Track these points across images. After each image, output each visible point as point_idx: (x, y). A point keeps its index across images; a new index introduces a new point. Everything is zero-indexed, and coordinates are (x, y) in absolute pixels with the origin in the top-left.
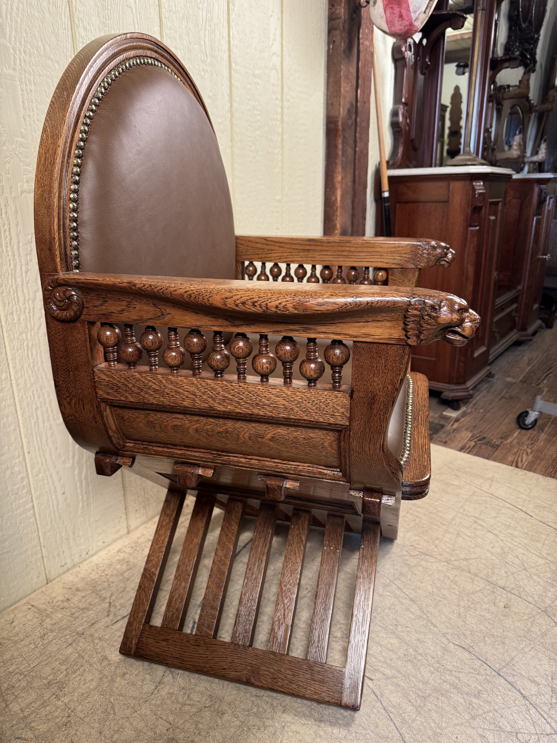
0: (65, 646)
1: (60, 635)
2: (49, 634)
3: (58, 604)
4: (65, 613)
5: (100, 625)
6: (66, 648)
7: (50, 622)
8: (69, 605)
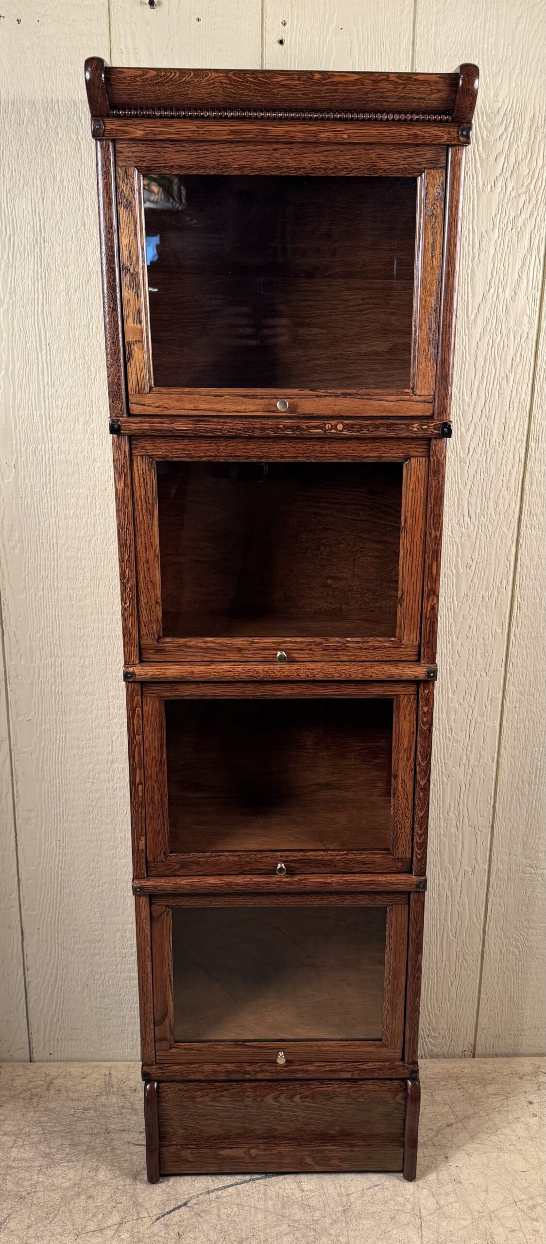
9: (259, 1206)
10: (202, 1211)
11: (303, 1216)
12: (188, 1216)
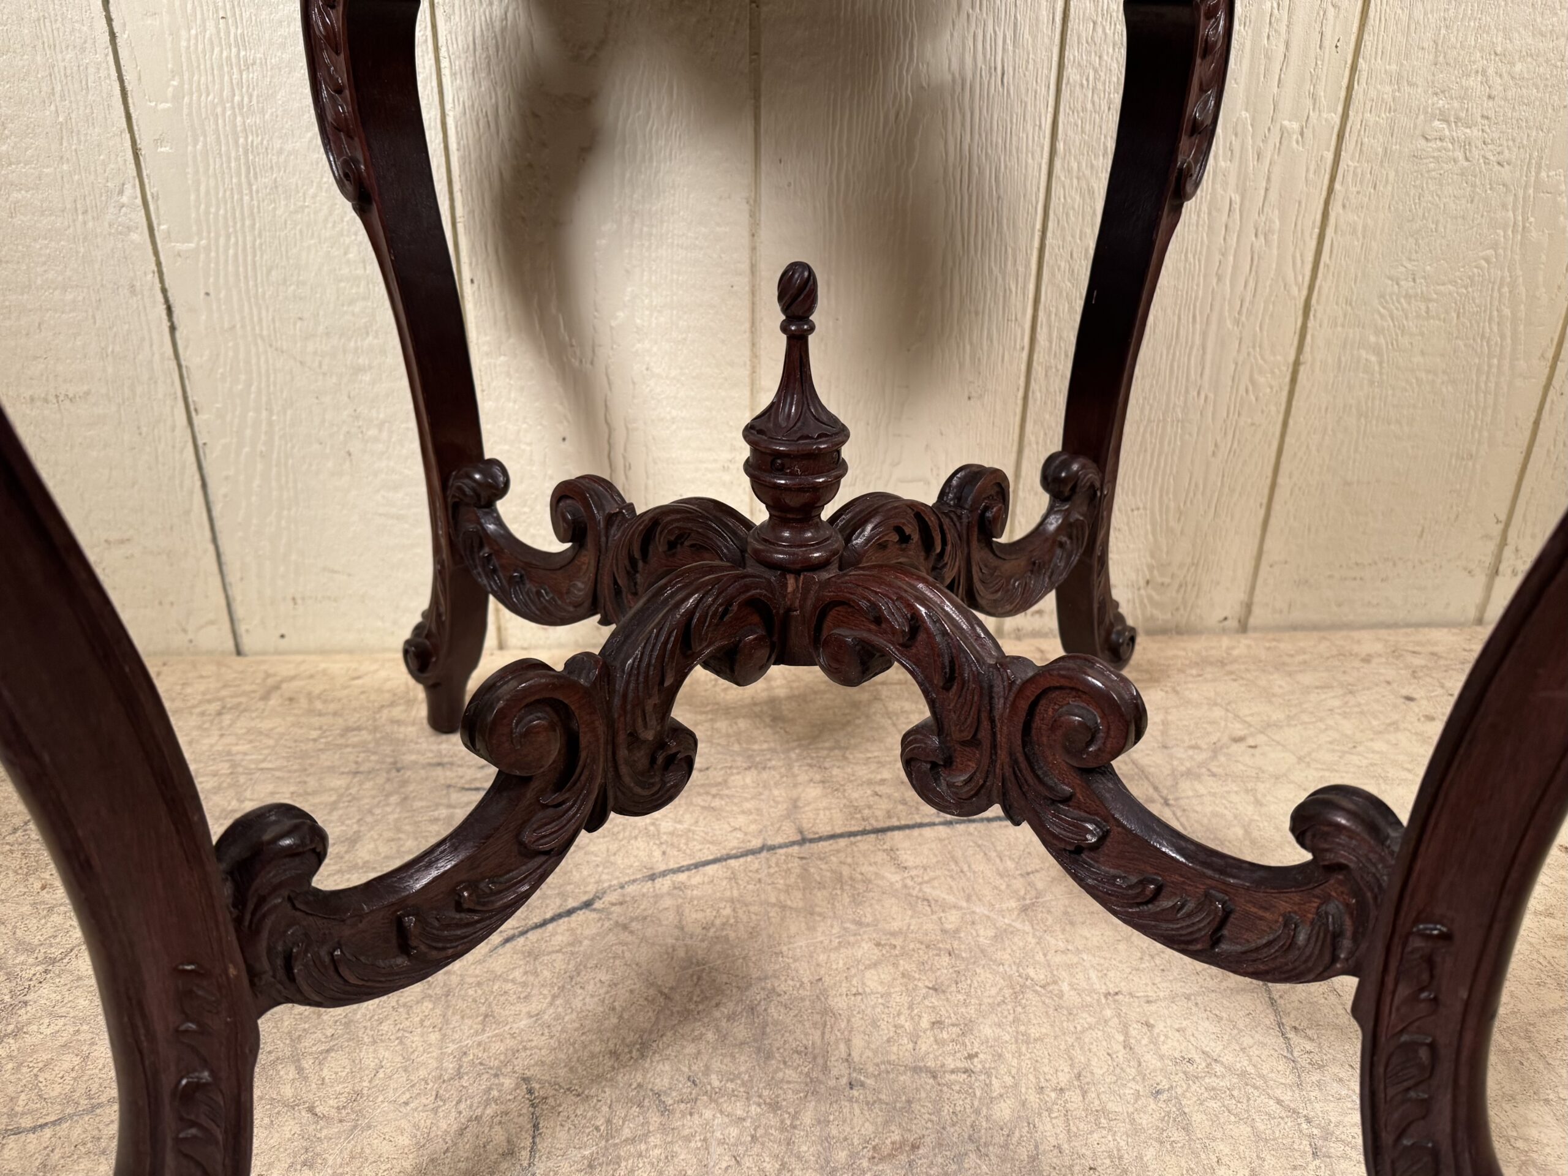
9: (789, 903)
10: (632, 920)
11: (913, 922)
12: (594, 931)
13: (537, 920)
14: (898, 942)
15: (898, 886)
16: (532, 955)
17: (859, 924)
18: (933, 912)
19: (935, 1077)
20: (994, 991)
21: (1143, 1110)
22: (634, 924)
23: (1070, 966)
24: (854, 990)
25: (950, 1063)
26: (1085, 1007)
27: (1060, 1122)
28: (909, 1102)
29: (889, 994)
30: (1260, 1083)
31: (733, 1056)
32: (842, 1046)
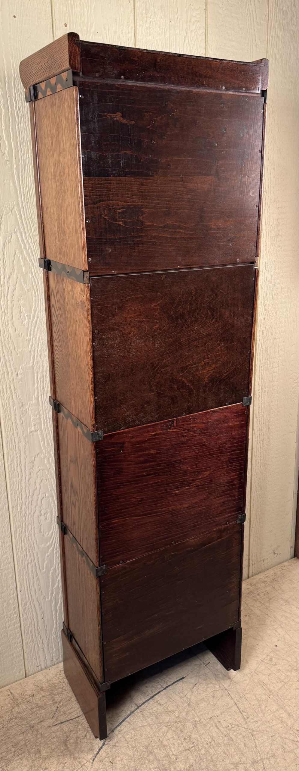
0: (20, 733)
1: (19, 723)
2: (14, 720)
3: (27, 697)
4: (28, 706)
5: (45, 724)
6: (20, 734)
7: (17, 710)
8: (33, 700)
9: (144, 725)
12: (109, 750)
13: (96, 752)
14: (169, 724)
15: (163, 710)
16: (101, 761)
17: (160, 723)
18: (173, 714)
19: (189, 750)
20: (191, 727)
21: (224, 740)
22: (116, 744)
23: (202, 715)
24: (167, 739)
25: (191, 746)
26: (208, 723)
27: (213, 749)
28: (187, 757)
29: (173, 737)
30: (240, 725)
31: (153, 763)
32: (171, 752)
